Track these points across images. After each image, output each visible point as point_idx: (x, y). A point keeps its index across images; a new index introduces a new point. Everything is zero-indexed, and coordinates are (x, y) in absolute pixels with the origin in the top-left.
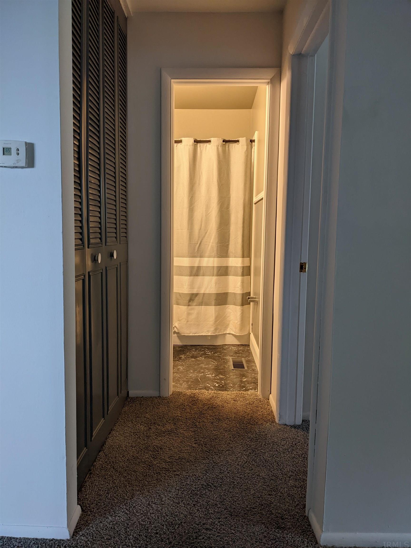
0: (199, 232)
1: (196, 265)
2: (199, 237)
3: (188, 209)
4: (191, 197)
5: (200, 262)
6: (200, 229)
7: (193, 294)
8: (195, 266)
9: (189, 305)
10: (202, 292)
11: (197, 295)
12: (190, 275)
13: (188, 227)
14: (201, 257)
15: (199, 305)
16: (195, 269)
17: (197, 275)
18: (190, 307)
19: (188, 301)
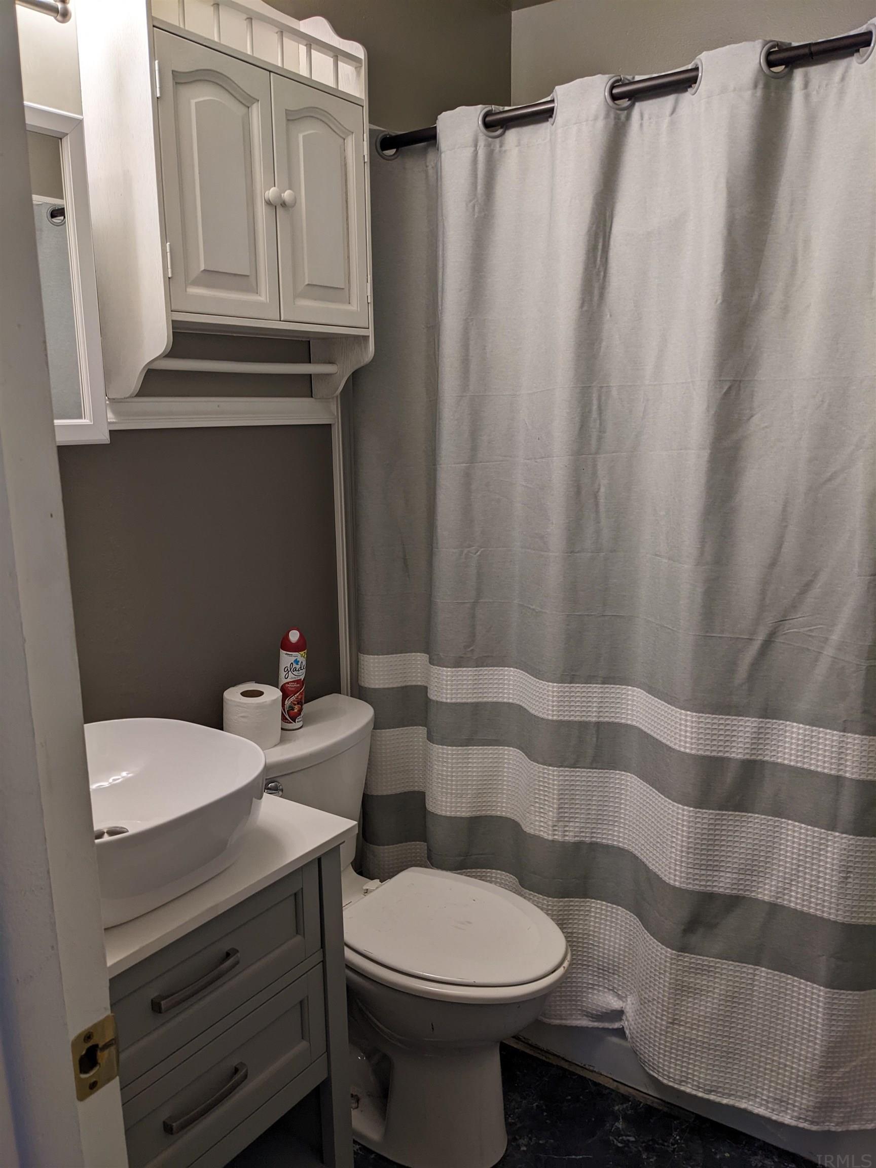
0: (765, 582)
1: (738, 752)
2: (762, 608)
3: (706, 454)
4: (730, 388)
5: (759, 737)
6: (773, 564)
7: (709, 897)
8: (729, 759)
9: (683, 949)
10: (765, 892)
11: (733, 902)
12: (700, 803)
13: (702, 552)
14: (770, 711)
15: (742, 958)
16: (730, 776)
17: (741, 807)
18: (688, 958)
19: (683, 927)
